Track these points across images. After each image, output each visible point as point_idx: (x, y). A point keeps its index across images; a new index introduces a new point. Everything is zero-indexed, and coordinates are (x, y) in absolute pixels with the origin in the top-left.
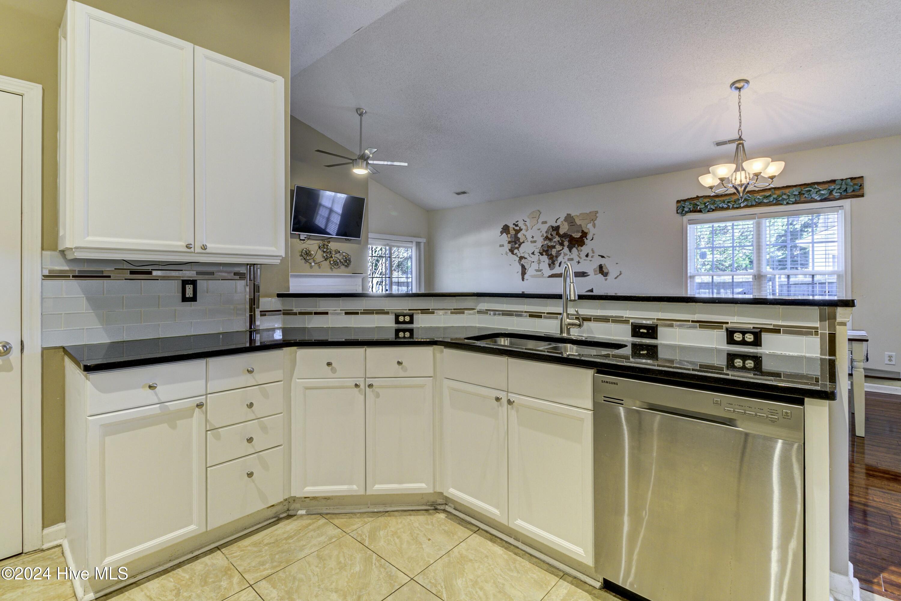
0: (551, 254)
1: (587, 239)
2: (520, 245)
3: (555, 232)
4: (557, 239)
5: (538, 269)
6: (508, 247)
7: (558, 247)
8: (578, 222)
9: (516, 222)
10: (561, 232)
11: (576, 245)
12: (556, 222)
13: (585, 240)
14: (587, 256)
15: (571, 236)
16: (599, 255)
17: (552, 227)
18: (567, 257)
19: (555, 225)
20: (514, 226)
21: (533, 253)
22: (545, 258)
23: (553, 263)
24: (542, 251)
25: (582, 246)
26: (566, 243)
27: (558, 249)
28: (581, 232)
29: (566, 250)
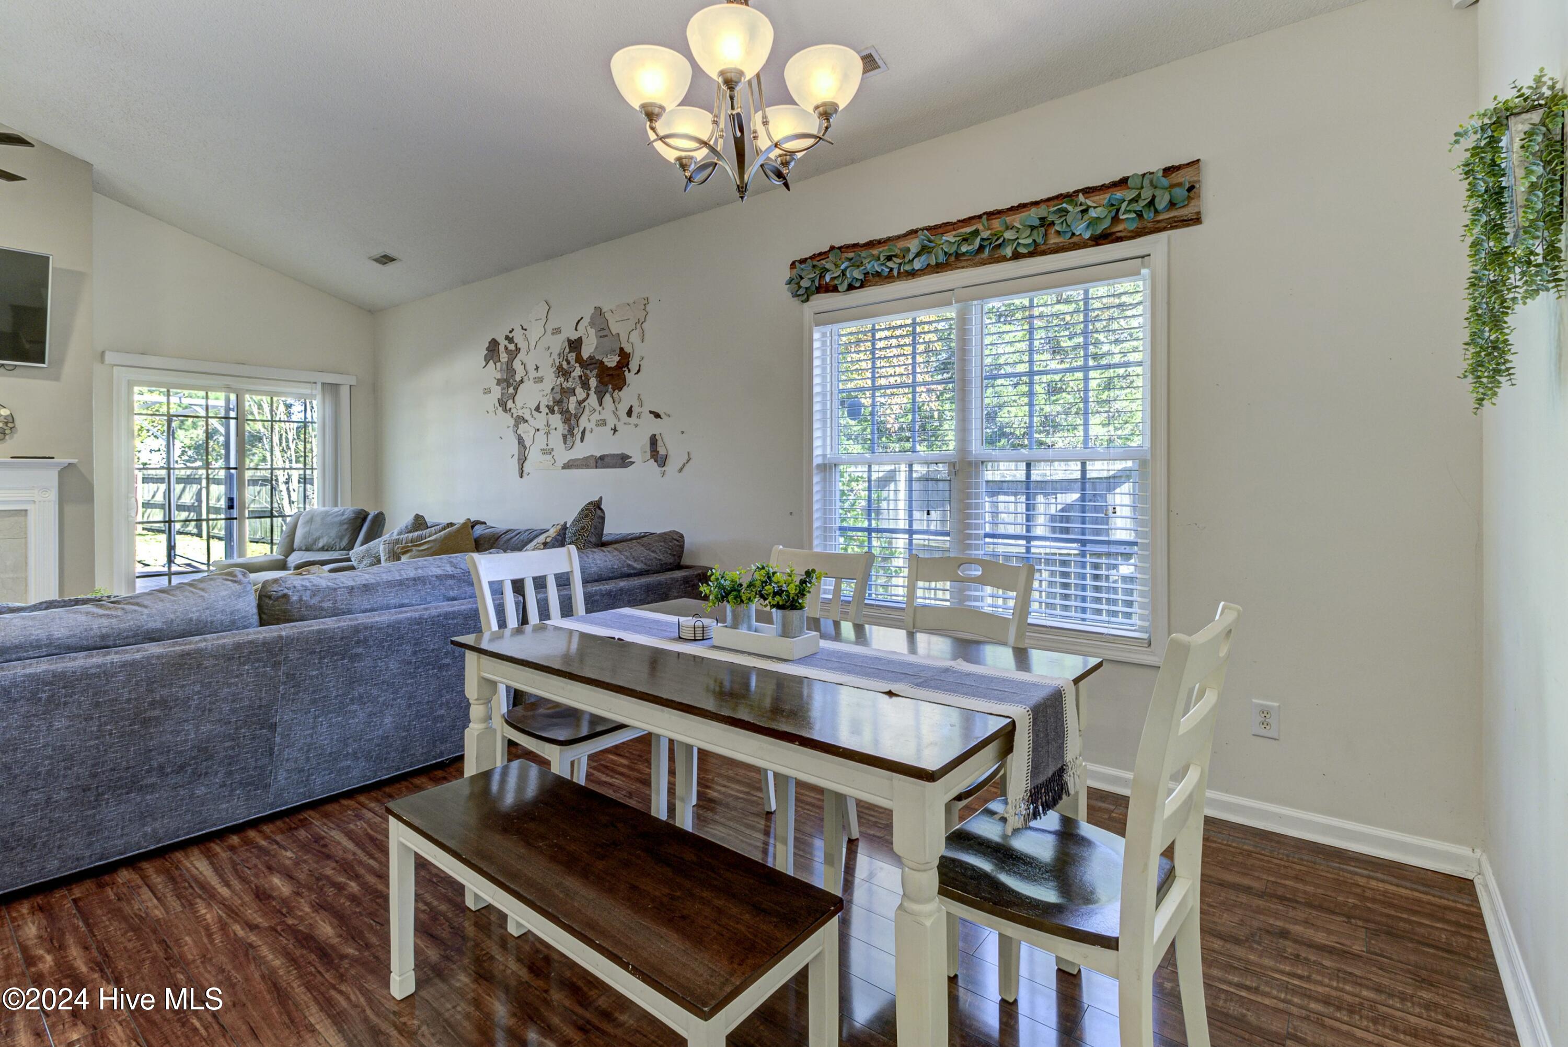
0: (568, 411)
1: (629, 371)
2: (516, 389)
3: (574, 355)
4: (578, 371)
5: (545, 447)
6: (497, 392)
7: (580, 393)
8: (615, 328)
9: (511, 332)
10: (585, 354)
11: (610, 386)
12: (576, 329)
13: (626, 373)
14: (629, 413)
15: (602, 363)
16: (651, 412)
17: (569, 341)
18: (596, 416)
19: (574, 336)
20: (506, 342)
21: (538, 409)
22: (556, 420)
23: (571, 431)
24: (551, 403)
25: (620, 389)
26: (593, 382)
27: (581, 398)
28: (618, 351)
29: (593, 399)
